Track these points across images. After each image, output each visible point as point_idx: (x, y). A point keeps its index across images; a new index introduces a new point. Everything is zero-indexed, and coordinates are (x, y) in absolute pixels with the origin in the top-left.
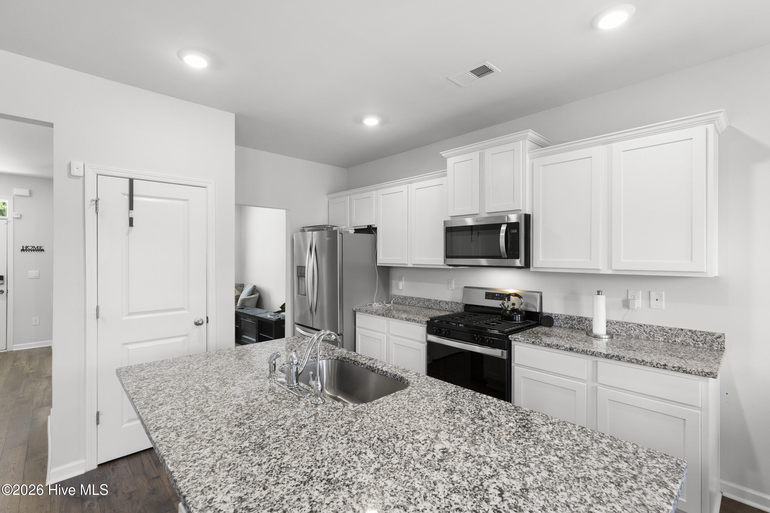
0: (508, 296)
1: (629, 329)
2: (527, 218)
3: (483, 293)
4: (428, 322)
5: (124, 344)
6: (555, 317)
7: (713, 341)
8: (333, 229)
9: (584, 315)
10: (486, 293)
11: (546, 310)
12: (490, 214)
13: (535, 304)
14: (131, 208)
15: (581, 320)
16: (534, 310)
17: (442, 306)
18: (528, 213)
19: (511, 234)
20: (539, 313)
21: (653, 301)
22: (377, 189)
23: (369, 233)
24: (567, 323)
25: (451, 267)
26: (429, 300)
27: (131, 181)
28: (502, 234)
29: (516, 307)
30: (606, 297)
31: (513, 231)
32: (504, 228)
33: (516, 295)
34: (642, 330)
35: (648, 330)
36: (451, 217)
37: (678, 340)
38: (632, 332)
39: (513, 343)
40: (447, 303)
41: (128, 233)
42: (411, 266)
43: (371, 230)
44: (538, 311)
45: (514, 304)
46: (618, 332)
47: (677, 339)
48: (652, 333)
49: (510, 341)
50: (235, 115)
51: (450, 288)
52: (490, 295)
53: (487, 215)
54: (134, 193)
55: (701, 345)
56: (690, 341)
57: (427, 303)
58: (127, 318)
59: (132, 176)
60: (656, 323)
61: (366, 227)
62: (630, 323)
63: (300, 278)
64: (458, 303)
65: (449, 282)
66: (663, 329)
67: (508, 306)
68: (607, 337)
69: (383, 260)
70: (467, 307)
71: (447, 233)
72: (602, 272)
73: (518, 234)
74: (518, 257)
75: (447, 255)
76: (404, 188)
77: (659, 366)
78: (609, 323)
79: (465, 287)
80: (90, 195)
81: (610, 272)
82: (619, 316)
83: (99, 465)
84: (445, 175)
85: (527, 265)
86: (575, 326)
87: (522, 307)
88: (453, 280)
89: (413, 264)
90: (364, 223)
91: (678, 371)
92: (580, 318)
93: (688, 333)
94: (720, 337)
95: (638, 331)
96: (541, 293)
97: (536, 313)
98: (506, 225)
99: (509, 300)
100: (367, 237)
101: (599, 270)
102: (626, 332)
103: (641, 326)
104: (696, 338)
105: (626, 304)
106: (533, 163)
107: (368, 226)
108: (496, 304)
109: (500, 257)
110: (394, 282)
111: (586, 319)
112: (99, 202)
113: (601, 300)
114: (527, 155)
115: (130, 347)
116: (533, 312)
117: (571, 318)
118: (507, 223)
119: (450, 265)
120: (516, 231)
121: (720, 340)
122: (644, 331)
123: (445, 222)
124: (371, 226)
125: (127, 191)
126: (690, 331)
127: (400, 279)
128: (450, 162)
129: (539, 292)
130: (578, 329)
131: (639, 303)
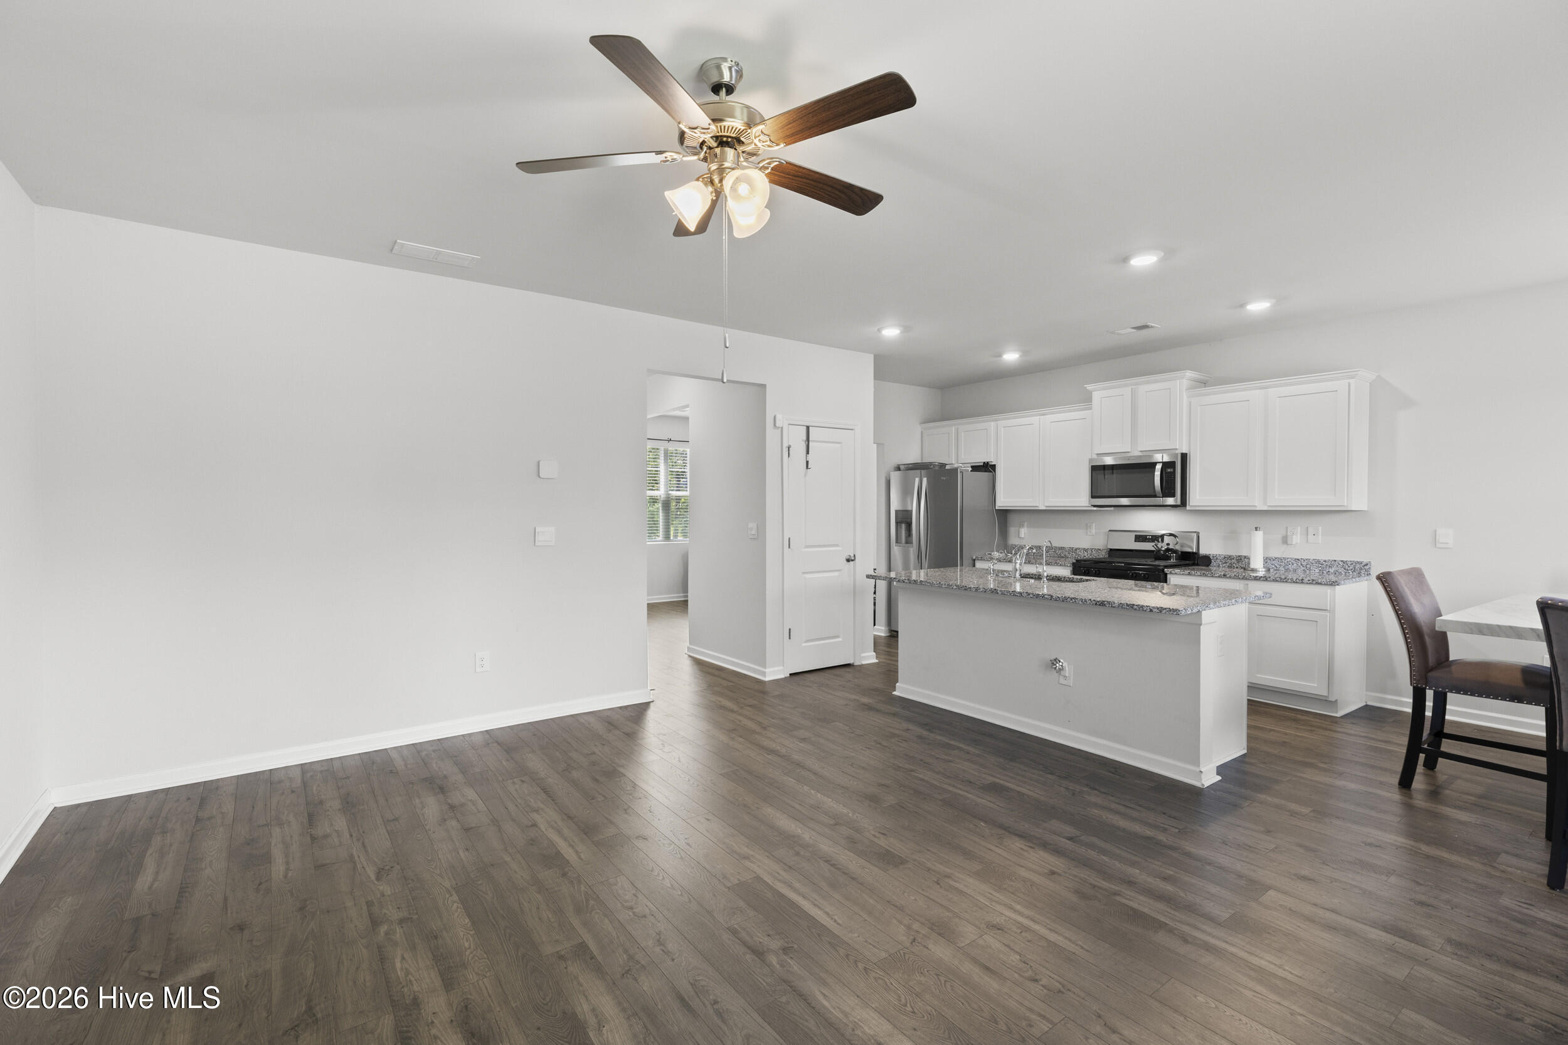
0: (1162, 536)
1: (1288, 563)
2: (1184, 457)
3: (1133, 536)
4: (1073, 564)
5: (803, 573)
6: (1213, 557)
7: (1361, 569)
8: (946, 468)
9: (1244, 554)
10: (1136, 535)
11: (1203, 551)
12: (1144, 452)
13: (1191, 544)
14: (808, 452)
15: (1240, 559)
16: (1190, 550)
17: (1079, 553)
18: (1184, 452)
19: (1166, 473)
20: (1195, 553)
21: (1311, 537)
22: (996, 420)
23: (986, 471)
24: (1226, 563)
25: (1095, 509)
26: (1062, 548)
27: (808, 428)
28: (1157, 473)
29: (1171, 547)
30: (1264, 533)
31: (1169, 470)
32: (1159, 467)
33: (1171, 535)
34: (1299, 564)
35: (1304, 564)
36: (1097, 454)
37: (1332, 570)
38: (1290, 566)
39: (1168, 576)
40: (1085, 550)
41: (805, 475)
42: (1044, 508)
43: (988, 468)
44: (1194, 551)
45: (1168, 544)
46: (1277, 567)
47: (1330, 570)
48: (1308, 566)
49: (1166, 574)
50: (875, 355)
51: (1089, 533)
52: (1140, 538)
53: (1140, 454)
54: (810, 439)
55: (1351, 573)
56: (1342, 570)
57: (1059, 552)
58: (806, 550)
59: (808, 425)
60: (1312, 557)
61: (982, 464)
62: (1288, 558)
63: (899, 524)
64: (1100, 550)
65: (1087, 527)
66: (1318, 562)
67: (1162, 547)
68: (1264, 570)
69: (1002, 502)
70: (1112, 551)
71: (1093, 472)
72: (1258, 509)
73: (1174, 473)
74: (1173, 495)
75: (1093, 494)
76: (1035, 420)
77: (1297, 581)
78: (1266, 560)
79: (1110, 531)
80: (785, 445)
81: (1266, 508)
82: (1277, 552)
83: (790, 674)
84: (1090, 409)
85: (1184, 503)
86: (1234, 565)
87: (1178, 548)
88: (1094, 524)
89: (1047, 506)
90: (980, 459)
91: (1312, 583)
92: (1239, 556)
93: (1340, 563)
94: (1367, 565)
95: (1295, 565)
96: (1198, 534)
97: (1193, 553)
98: (1161, 464)
99: (1163, 541)
100: (984, 476)
101: (1256, 506)
102: (1284, 567)
103: (1298, 560)
104: (1347, 567)
105: (1285, 540)
106: (1190, 402)
107: (984, 463)
108: (1148, 546)
109: (1155, 496)
110: (1012, 530)
111: (1245, 557)
112: (790, 449)
113: (1259, 537)
114: (1184, 393)
115: (808, 576)
116: (1189, 553)
117: (1230, 557)
118: (1162, 462)
119: (1095, 506)
120: (1172, 470)
121: (1367, 567)
122: (1301, 565)
123: (1091, 460)
124: (988, 462)
125: (805, 438)
126: (1342, 561)
127: (1021, 525)
128: (1096, 396)
129: (1195, 532)
130: (1237, 567)
131: (1297, 539)
